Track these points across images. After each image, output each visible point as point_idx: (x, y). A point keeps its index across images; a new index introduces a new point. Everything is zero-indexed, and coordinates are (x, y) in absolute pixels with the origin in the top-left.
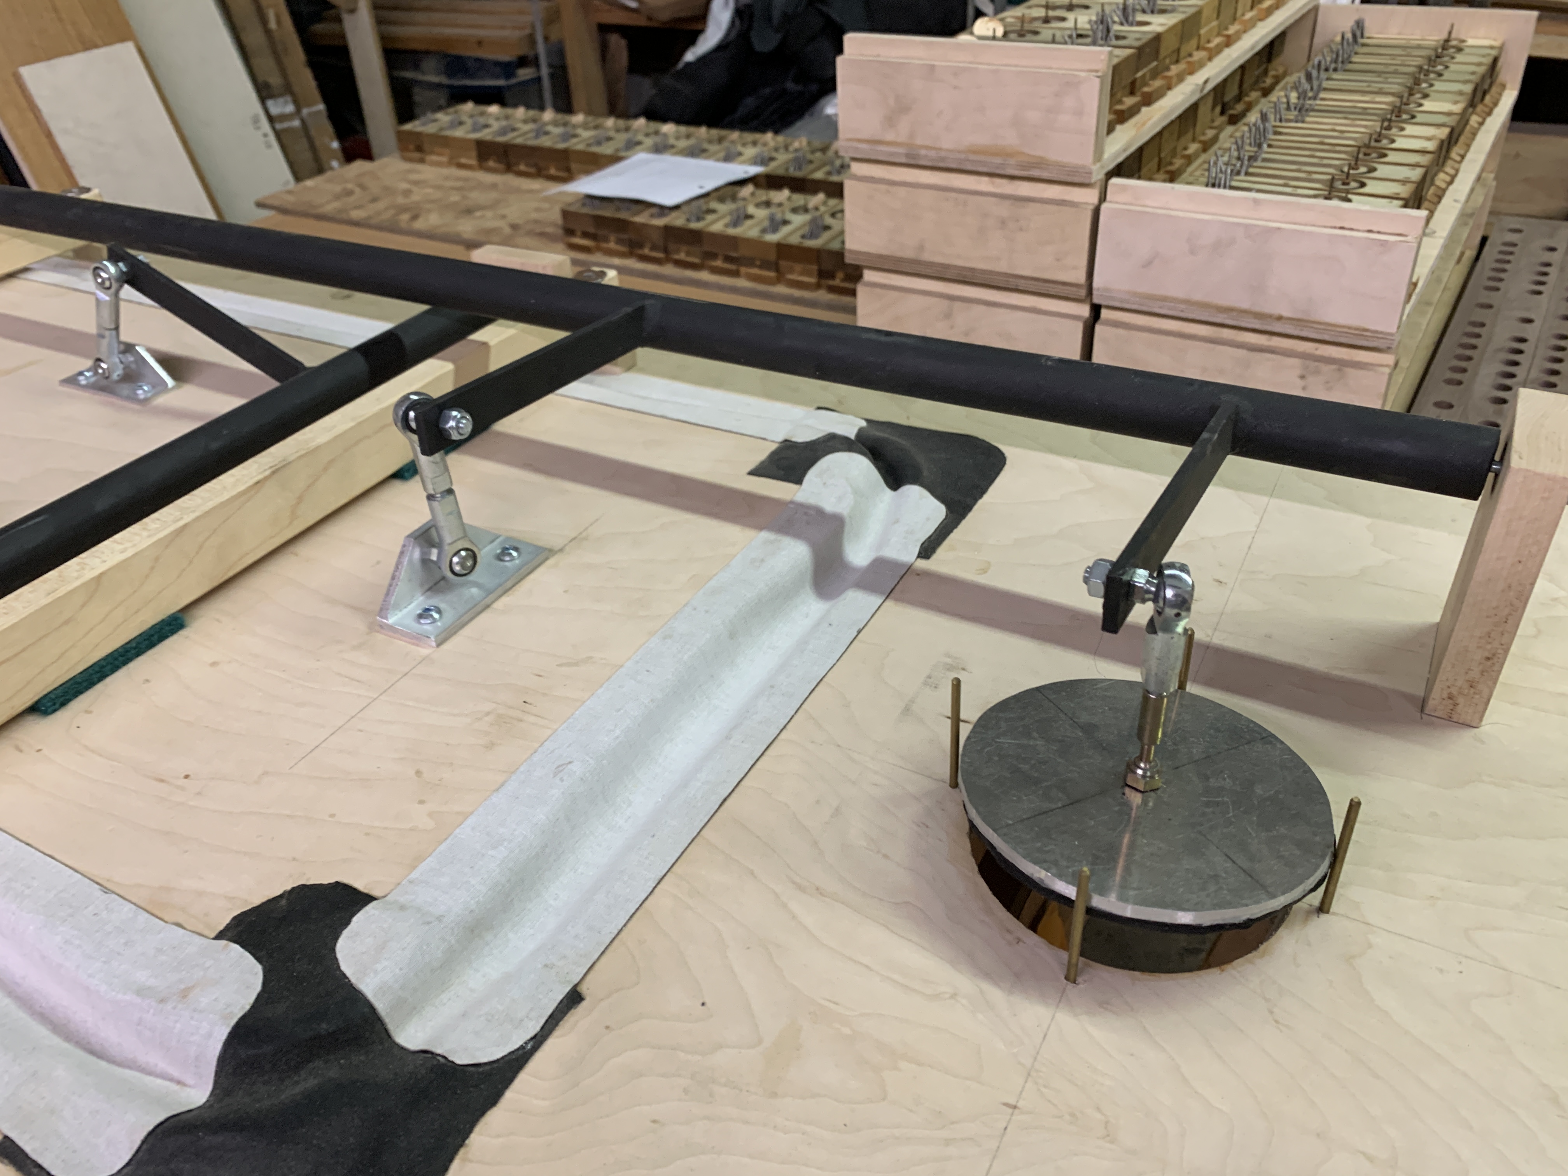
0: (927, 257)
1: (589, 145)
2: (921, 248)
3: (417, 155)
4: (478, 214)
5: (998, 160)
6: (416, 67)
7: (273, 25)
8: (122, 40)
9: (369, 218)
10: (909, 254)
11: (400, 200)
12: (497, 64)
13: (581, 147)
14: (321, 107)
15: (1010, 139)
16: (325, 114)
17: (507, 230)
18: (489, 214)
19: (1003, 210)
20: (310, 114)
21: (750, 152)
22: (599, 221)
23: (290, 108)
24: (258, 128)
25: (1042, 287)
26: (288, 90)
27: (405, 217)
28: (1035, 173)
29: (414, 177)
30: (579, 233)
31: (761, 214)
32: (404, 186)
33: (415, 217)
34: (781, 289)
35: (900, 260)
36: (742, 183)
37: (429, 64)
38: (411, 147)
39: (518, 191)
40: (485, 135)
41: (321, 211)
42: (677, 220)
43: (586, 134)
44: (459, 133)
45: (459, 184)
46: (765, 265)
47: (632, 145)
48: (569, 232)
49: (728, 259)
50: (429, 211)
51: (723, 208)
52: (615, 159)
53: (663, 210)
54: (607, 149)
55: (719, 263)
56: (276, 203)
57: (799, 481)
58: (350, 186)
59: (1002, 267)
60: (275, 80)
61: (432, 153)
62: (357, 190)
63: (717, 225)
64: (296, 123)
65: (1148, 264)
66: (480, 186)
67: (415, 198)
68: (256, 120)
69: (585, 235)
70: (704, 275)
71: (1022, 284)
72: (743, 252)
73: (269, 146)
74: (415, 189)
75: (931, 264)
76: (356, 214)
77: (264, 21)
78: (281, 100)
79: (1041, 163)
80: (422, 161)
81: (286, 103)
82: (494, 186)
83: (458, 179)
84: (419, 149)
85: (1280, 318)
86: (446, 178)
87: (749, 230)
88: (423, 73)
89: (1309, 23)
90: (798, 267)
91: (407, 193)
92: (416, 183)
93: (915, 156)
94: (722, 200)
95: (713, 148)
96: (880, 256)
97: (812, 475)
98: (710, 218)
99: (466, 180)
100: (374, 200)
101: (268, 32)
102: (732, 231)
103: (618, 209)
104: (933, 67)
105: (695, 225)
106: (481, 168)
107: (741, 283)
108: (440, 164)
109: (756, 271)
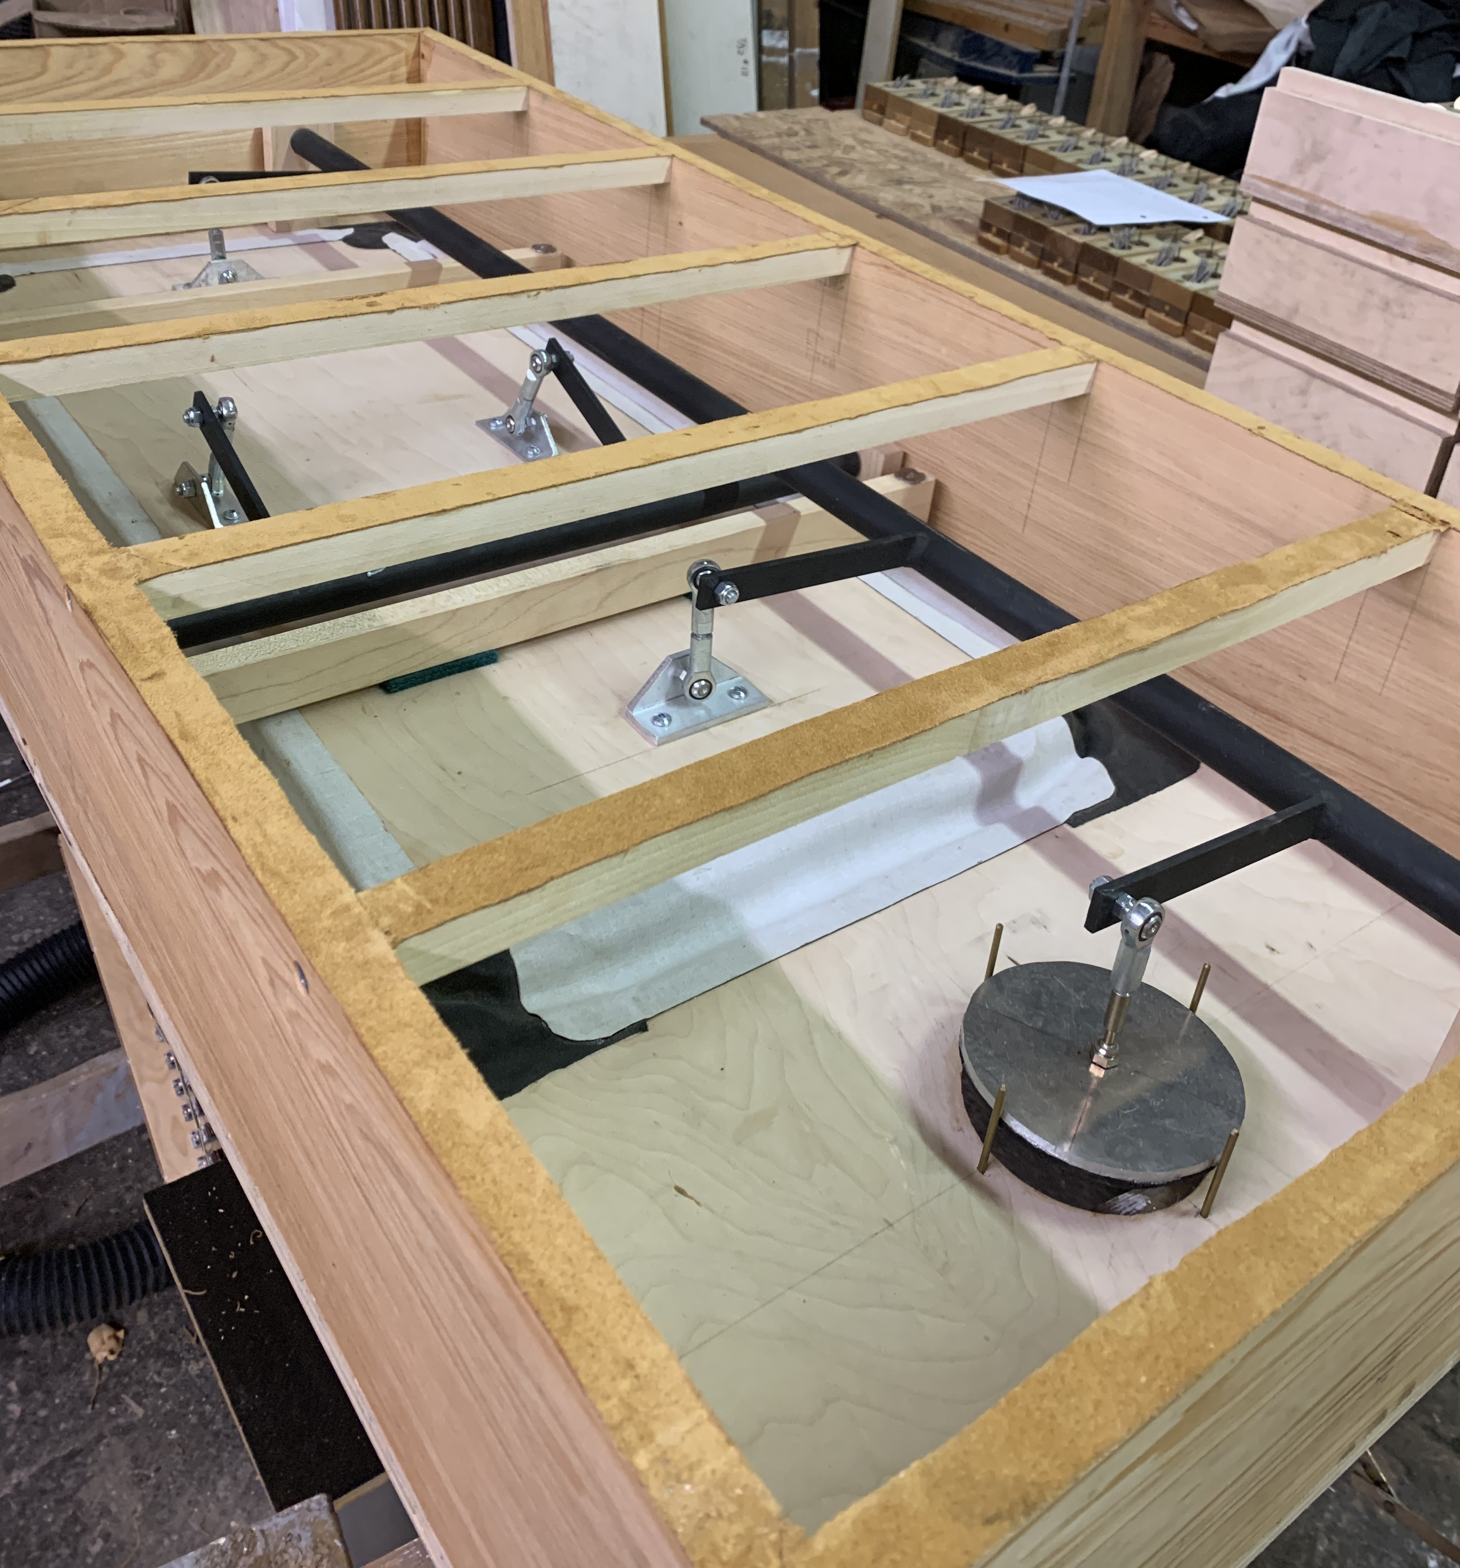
0: (1298, 322)
1: (1052, 149)
2: (1295, 310)
3: (878, 115)
4: (907, 187)
5: (1399, 235)
6: (934, 38)
9: (799, 161)
10: (1280, 314)
11: (838, 153)
12: (1016, 52)
13: (1043, 148)
14: (816, 50)
15: (1417, 215)
16: (817, 58)
17: (928, 209)
18: (918, 190)
19: (1391, 290)
20: (801, 55)
21: (1222, 200)
22: (1019, 222)
23: (784, 44)
24: (740, 53)
25: (1408, 387)
26: (789, 25)
27: (835, 170)
28: (1434, 258)
29: (864, 136)
30: (994, 230)
31: (1194, 260)
32: (849, 141)
33: (843, 173)
34: (1181, 343)
35: (1270, 317)
36: (1193, 226)
37: (948, 37)
38: (875, 107)
39: (962, 177)
40: (952, 112)
41: (755, 143)
42: (1100, 242)
43: (1055, 137)
44: (927, 104)
45: (903, 154)
46: (1173, 313)
47: (1099, 160)
48: (985, 226)
49: (1137, 296)
50: (861, 171)
51: (1157, 244)
52: (1073, 168)
53: (1091, 228)
54: (1069, 158)
55: (1126, 298)
56: (720, 124)
58: (797, 128)
59: (1373, 352)
60: (779, 12)
61: (893, 117)
62: (802, 133)
63: (1139, 258)
64: (785, 60)
66: (925, 163)
67: (853, 155)
68: (742, 45)
69: (1000, 234)
70: (1106, 307)
72: (1156, 293)
73: (745, 74)
74: (859, 148)
75: (1301, 330)
76: (789, 155)
78: (778, 34)
79: (1443, 249)
80: (880, 123)
81: (782, 37)
82: (939, 166)
83: (907, 150)
84: (882, 110)
86: (896, 146)
87: (1172, 273)
88: (938, 46)
90: (1209, 325)
91: (849, 149)
92: (863, 142)
93: (1316, 210)
94: (1161, 237)
95: (1183, 185)
96: (1250, 308)
98: (1136, 249)
99: (913, 152)
100: (814, 147)
102: (1152, 268)
103: (1044, 215)
104: (1359, 119)
105: (1115, 252)
106: (935, 145)
107: (1142, 325)
108: (895, 131)
109: (1162, 316)
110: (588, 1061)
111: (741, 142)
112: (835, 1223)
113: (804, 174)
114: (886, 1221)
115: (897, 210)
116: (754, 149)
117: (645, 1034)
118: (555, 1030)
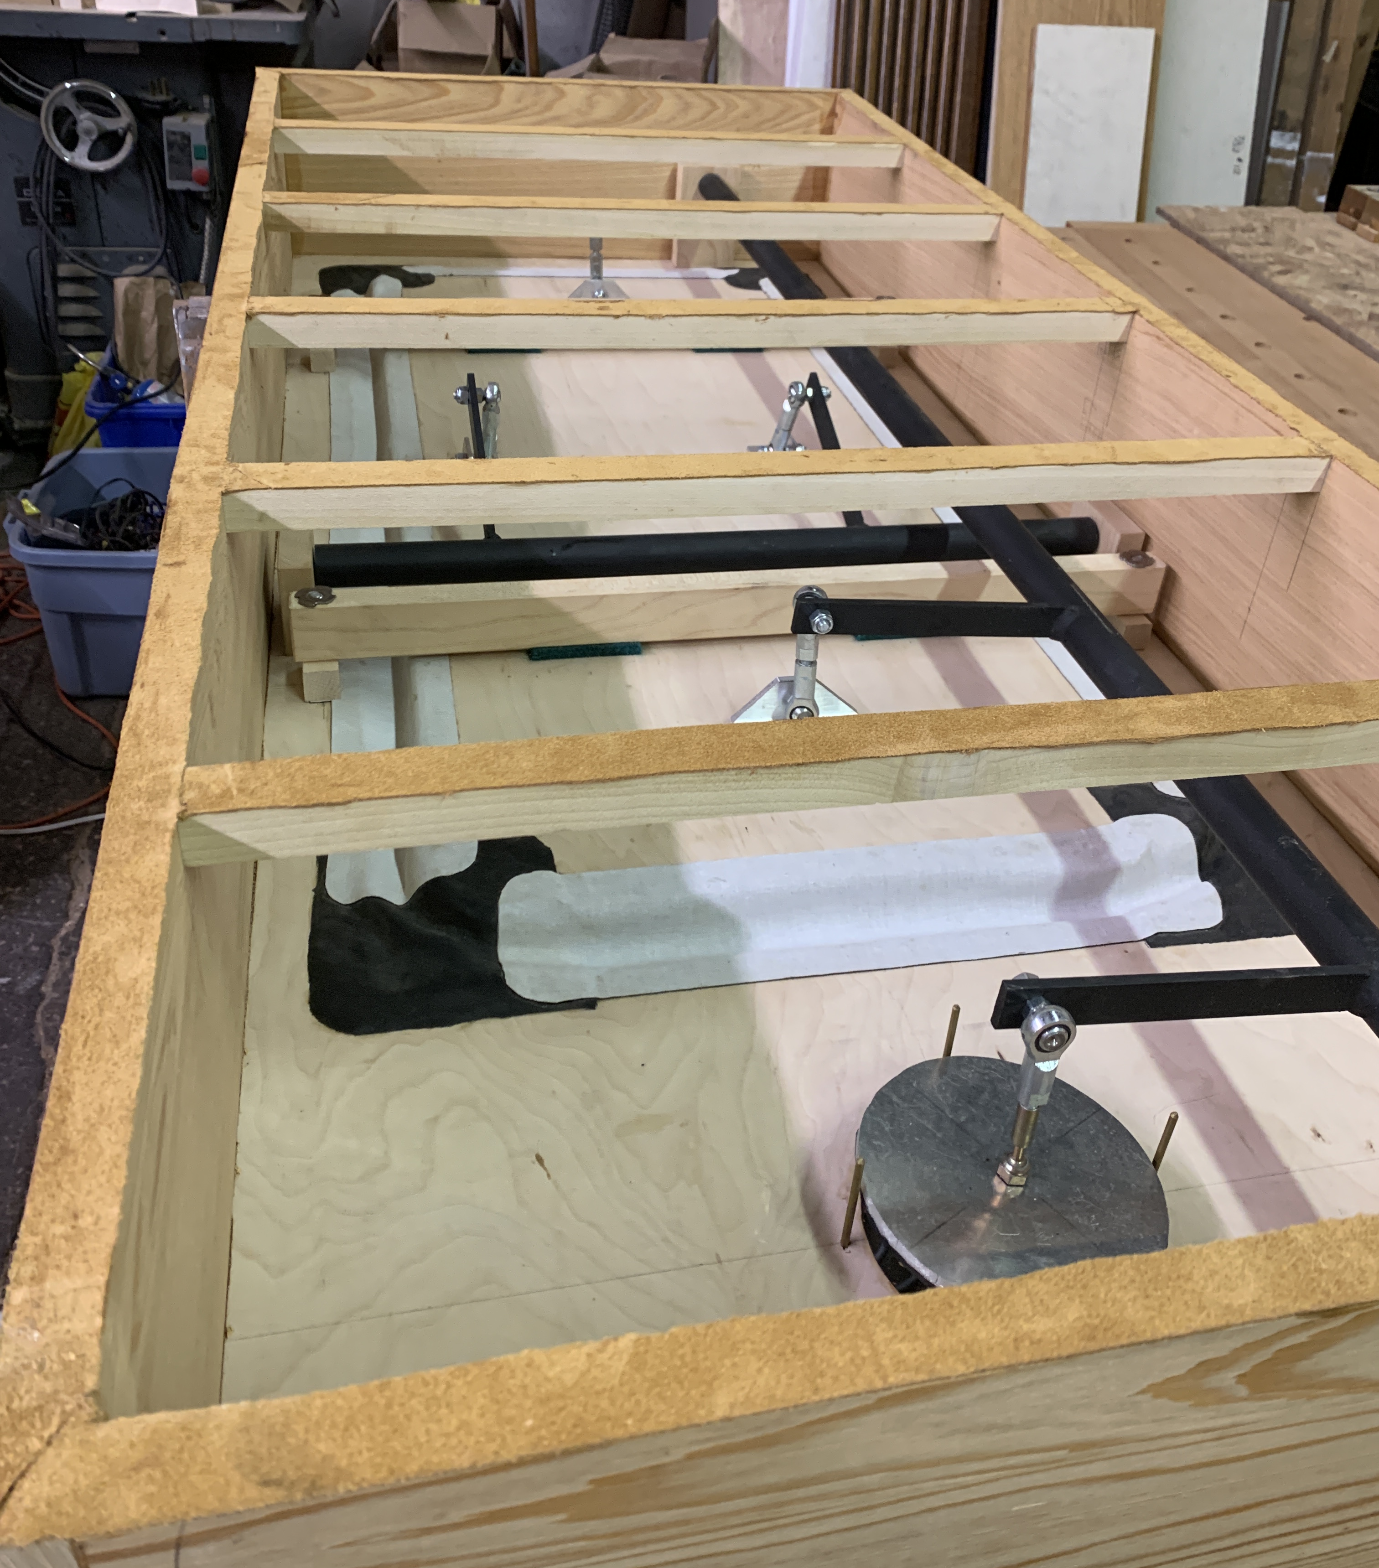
3: (1353, 220)
4: (1352, 293)
7: (1328, 58)
9: (1243, 256)
11: (1291, 253)
14: (1331, 155)
16: (1332, 164)
17: (1365, 317)
18: (1362, 296)
20: (1312, 159)
23: (1295, 146)
24: (1234, 150)
26: (1304, 128)
27: (1278, 268)
29: (1330, 239)
32: (1310, 243)
33: (1284, 272)
38: (1352, 210)
41: (1204, 235)
50: (1307, 272)
56: (1174, 214)
58: (1256, 224)
60: (1295, 114)
61: (1367, 222)
62: (1259, 230)
64: (1292, 163)
67: (1306, 256)
68: (1239, 142)
73: (1237, 172)
74: (1317, 250)
76: (1233, 249)
78: (1288, 135)
80: (1353, 228)
81: (1294, 139)
84: (1358, 215)
86: (1360, 251)
91: (1305, 250)
92: (1324, 245)
100: (1265, 244)
101: (1318, 62)
108: (1366, 236)
110: (526, 1020)
111: (1189, 233)
112: (666, 1240)
113: (1242, 269)
114: (717, 1255)
115: (1327, 314)
116: (1200, 241)
117: (591, 1012)
118: (509, 982)
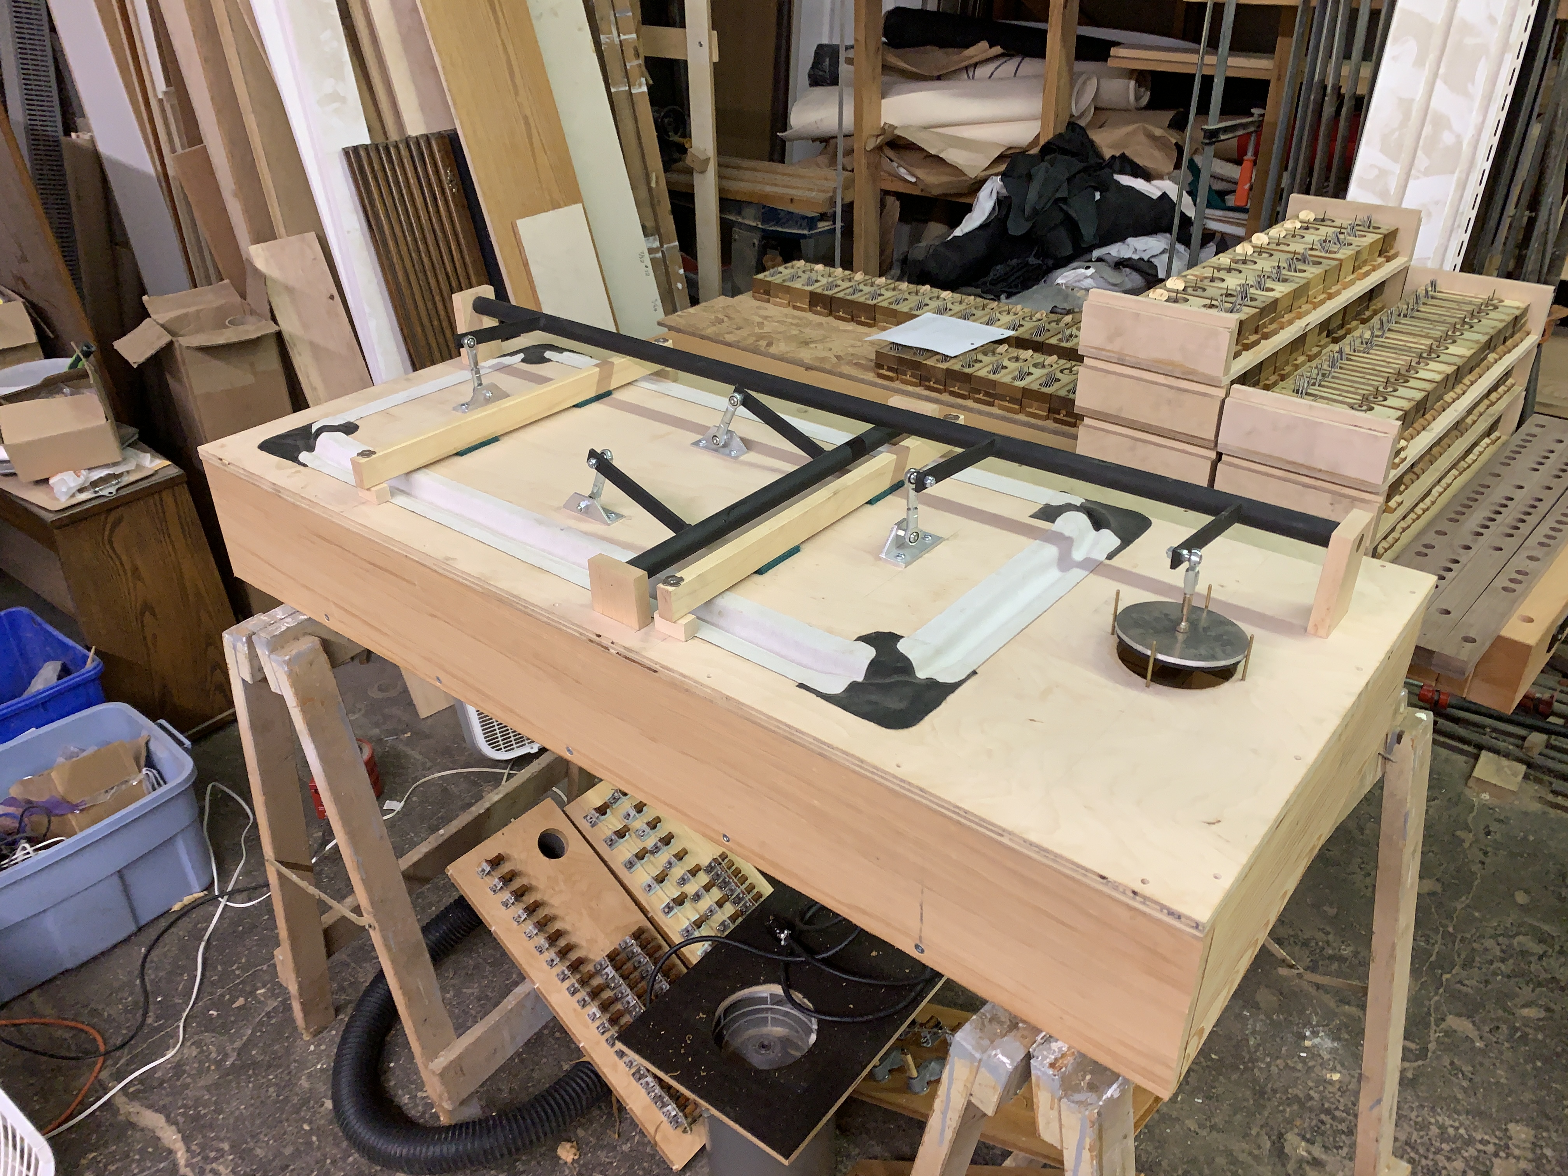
1: (891, 303)
2: (1120, 410)
3: (766, 297)
4: (812, 345)
5: (1170, 368)
7: (653, 185)
8: (575, 203)
11: (757, 330)
12: (804, 218)
13: (885, 304)
14: (677, 243)
15: (1177, 357)
18: (820, 346)
19: (1171, 394)
20: (668, 249)
21: (1006, 319)
22: (901, 360)
23: (658, 243)
24: (643, 261)
25: (1190, 439)
26: (659, 230)
28: (1190, 377)
29: (764, 313)
30: (886, 367)
31: (1012, 365)
32: (757, 319)
33: (769, 344)
34: (1022, 417)
35: (1107, 414)
36: (1000, 342)
38: (761, 291)
39: (837, 330)
40: (816, 288)
42: (957, 367)
43: (888, 294)
44: (797, 285)
45: (795, 321)
46: (1012, 400)
47: (921, 306)
48: (879, 366)
49: (987, 394)
50: (779, 340)
51: (986, 359)
52: (910, 316)
53: (946, 358)
54: (904, 308)
55: (981, 396)
57: (1053, 522)
58: (720, 316)
59: (1167, 425)
60: (650, 224)
61: (777, 297)
62: (726, 319)
63: (982, 371)
64: (660, 255)
65: (1249, 433)
66: (809, 324)
67: (766, 329)
68: (643, 252)
69: (890, 369)
70: (970, 403)
71: (1178, 436)
72: (998, 391)
73: (648, 275)
74: (766, 322)
75: (1126, 419)
76: (729, 338)
77: (648, 183)
78: (654, 237)
79: (1193, 372)
80: (768, 301)
81: (657, 238)
82: (820, 324)
83: (794, 317)
84: (767, 293)
85: (1320, 470)
86: (786, 315)
87: (1004, 377)
89: (1403, 275)
90: (1036, 404)
91: (761, 325)
92: (766, 318)
93: (1123, 359)
94: (985, 354)
95: (979, 313)
96: (1095, 411)
97: (1059, 520)
98: (978, 365)
99: (800, 319)
100: (739, 328)
101: (650, 189)
102: (992, 377)
103: (915, 354)
105: (967, 370)
106: (810, 310)
107: (995, 410)
108: (781, 305)
109: (1006, 404)
111: (693, 334)
113: (745, 349)
115: (818, 364)
116: (702, 337)
